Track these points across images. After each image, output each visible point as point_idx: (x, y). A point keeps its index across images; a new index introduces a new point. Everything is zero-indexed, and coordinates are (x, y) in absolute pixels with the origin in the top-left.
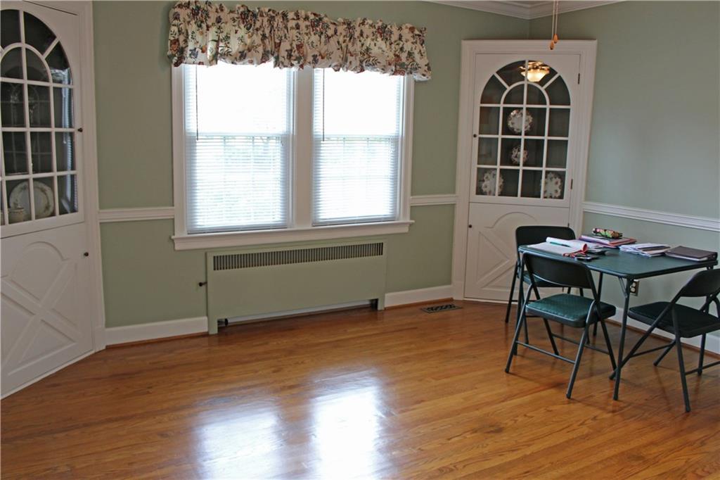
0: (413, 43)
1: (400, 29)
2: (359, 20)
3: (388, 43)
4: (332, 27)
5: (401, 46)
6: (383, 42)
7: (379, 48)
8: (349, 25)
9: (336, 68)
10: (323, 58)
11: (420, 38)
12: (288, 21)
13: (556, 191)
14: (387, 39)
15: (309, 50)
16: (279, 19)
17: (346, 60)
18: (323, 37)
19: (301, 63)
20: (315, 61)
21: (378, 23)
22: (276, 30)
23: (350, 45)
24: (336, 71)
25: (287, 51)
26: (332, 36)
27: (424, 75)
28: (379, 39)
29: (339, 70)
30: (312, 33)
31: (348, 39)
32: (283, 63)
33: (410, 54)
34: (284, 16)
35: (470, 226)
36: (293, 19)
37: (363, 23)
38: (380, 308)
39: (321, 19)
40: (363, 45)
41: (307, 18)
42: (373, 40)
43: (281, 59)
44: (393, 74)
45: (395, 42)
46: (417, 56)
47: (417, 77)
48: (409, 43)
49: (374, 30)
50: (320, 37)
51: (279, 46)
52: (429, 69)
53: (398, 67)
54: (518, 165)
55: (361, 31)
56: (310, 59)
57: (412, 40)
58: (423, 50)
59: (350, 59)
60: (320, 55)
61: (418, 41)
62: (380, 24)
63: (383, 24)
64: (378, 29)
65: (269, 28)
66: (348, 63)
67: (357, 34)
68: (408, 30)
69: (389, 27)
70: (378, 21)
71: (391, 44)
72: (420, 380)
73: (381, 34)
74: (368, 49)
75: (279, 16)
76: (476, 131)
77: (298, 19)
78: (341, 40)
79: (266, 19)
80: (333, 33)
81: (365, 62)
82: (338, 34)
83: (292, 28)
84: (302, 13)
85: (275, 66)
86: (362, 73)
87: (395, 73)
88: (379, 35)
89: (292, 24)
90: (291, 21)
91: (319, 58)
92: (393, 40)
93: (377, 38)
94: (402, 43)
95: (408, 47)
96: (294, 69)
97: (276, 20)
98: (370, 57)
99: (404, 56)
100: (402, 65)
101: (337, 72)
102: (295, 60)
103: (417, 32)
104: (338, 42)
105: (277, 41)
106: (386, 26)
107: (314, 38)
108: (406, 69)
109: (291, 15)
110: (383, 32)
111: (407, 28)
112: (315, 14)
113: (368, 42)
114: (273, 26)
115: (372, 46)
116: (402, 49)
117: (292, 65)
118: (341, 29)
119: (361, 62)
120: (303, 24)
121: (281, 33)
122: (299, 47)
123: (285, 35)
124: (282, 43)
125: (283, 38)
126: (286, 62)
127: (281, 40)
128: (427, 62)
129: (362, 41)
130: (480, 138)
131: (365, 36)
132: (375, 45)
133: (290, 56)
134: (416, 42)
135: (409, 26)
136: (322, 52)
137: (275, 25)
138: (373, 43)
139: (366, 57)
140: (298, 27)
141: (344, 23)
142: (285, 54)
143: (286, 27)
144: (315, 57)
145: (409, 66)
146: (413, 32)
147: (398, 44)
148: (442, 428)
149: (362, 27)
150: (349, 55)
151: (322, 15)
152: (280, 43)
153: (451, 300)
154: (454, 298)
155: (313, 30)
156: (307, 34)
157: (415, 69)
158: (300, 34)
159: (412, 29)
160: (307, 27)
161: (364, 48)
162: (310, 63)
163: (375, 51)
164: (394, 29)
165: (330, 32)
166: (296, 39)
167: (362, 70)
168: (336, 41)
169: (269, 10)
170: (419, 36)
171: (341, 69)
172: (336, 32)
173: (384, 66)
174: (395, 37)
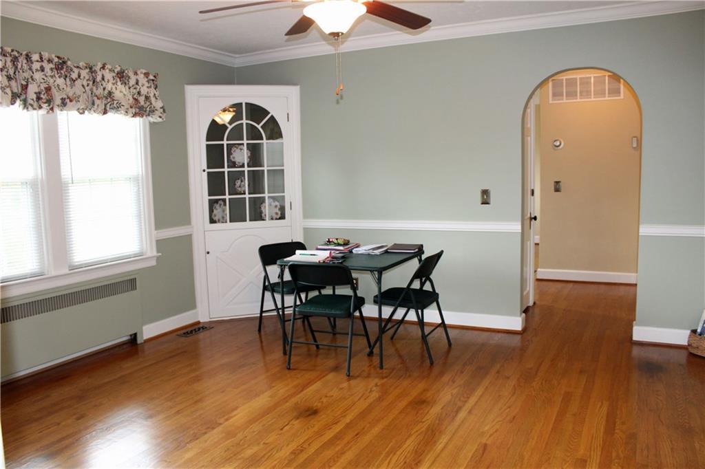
0: (148, 87)
1: (136, 73)
2: (100, 65)
3: (127, 87)
4: (76, 71)
5: (138, 90)
6: (123, 86)
7: (121, 92)
8: (91, 69)
9: (81, 111)
10: (71, 101)
11: (154, 82)
12: (32, 63)
13: (277, 214)
14: (125, 83)
15: (57, 94)
16: (22, 60)
17: (93, 104)
18: (68, 80)
19: (51, 106)
20: (63, 104)
21: (116, 68)
22: (21, 71)
23: (94, 88)
24: (81, 113)
25: (35, 93)
26: (77, 79)
27: (160, 117)
28: (119, 83)
29: (83, 113)
30: (57, 76)
31: (91, 83)
32: (32, 105)
33: (147, 98)
34: (28, 57)
35: (208, 253)
36: (37, 61)
37: (103, 68)
38: (139, 341)
39: (64, 62)
40: (104, 89)
41: (50, 61)
42: (114, 84)
43: (30, 101)
44: (133, 116)
45: (133, 86)
46: (153, 100)
47: (154, 119)
48: (145, 88)
49: (114, 75)
50: (65, 79)
51: (26, 88)
52: (164, 111)
53: (137, 110)
54: (244, 194)
55: (103, 75)
56: (58, 101)
57: (147, 84)
58: (157, 94)
59: (97, 102)
60: (68, 98)
61: (152, 85)
62: (119, 69)
63: (121, 69)
64: (117, 74)
65: (13, 70)
66: (96, 106)
67: (99, 78)
68: (142, 75)
69: (126, 72)
70: (117, 66)
71: (129, 88)
72: (223, 392)
73: (120, 78)
74: (110, 93)
75: (22, 58)
76: (205, 167)
77: (42, 61)
78: (85, 83)
79: (9, 59)
80: (77, 76)
81: (109, 104)
82: (82, 77)
83: (37, 70)
84: (46, 55)
85: (24, 108)
86: (105, 116)
87: (135, 115)
88: (118, 80)
89: (36, 66)
90: (35, 63)
91: (68, 101)
92: (131, 85)
93: (117, 82)
94: (138, 87)
95: (144, 91)
96: (42, 112)
97: (20, 60)
98: (113, 100)
99: (142, 99)
100: (141, 108)
101: (82, 115)
102: (45, 103)
103: (151, 77)
104: (83, 86)
105: (24, 83)
106: (124, 72)
107: (60, 81)
108: (145, 111)
109: (35, 57)
110: (121, 76)
111: (142, 73)
112: (58, 57)
113: (109, 87)
114: (17, 67)
115: (114, 90)
116: (139, 93)
117: (40, 107)
118: (84, 73)
119: (106, 105)
120: (48, 67)
121: (27, 75)
122: (48, 89)
123: (32, 77)
124: (30, 85)
125: (30, 80)
126: (35, 105)
127: (27, 82)
128: (161, 105)
129: (104, 86)
130: (208, 173)
131: (106, 80)
132: (116, 89)
133: (39, 98)
134: (151, 87)
135: (144, 71)
136: (70, 95)
137: (19, 67)
138: (114, 87)
139: (109, 100)
140: (42, 69)
141: (86, 67)
142: (34, 97)
143: (30, 69)
144: (63, 100)
145: (148, 109)
146: (147, 77)
147: (135, 88)
148: (270, 423)
149: (103, 72)
150: (95, 98)
151: (66, 58)
152: (27, 85)
153: (199, 323)
154: (201, 321)
155: (58, 73)
156: (52, 77)
157: (152, 111)
158: (46, 76)
159: (147, 75)
160: (52, 69)
161: (106, 92)
162: (58, 106)
163: (117, 95)
164: (131, 74)
165: (74, 76)
166: (43, 81)
167: (105, 112)
168: (81, 84)
169: (12, 51)
170: (153, 80)
171: (86, 112)
172: (79, 76)
173: (127, 109)
174: (132, 82)
